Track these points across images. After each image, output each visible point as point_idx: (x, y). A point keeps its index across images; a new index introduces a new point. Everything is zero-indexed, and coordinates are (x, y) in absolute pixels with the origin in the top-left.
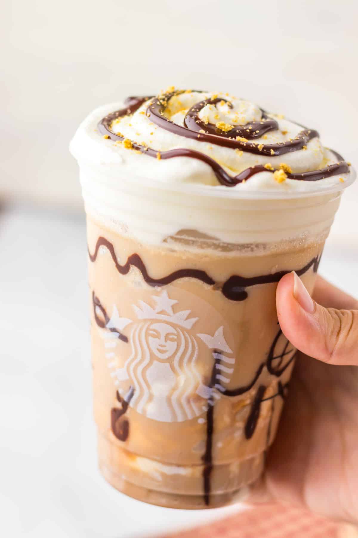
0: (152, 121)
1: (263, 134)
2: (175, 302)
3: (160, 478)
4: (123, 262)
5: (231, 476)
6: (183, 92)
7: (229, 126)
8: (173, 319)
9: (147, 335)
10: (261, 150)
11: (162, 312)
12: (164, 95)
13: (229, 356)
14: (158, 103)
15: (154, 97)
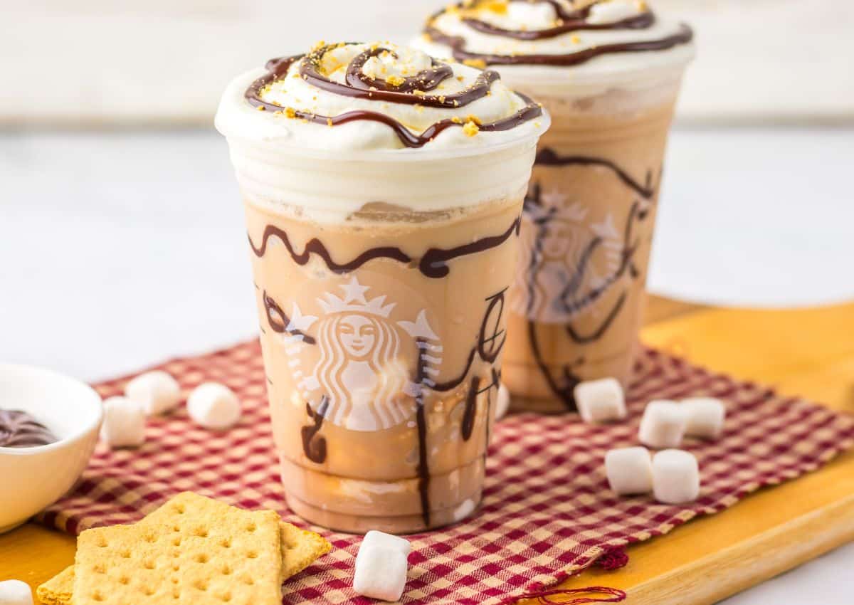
0: (311, 83)
1: (439, 83)
2: (366, 288)
3: (370, 501)
4: (300, 250)
5: (452, 487)
6: (336, 46)
7: (400, 79)
8: (368, 307)
9: (338, 331)
10: (443, 103)
11: (353, 302)
12: (315, 52)
13: (436, 343)
14: (312, 62)
15: (304, 55)
